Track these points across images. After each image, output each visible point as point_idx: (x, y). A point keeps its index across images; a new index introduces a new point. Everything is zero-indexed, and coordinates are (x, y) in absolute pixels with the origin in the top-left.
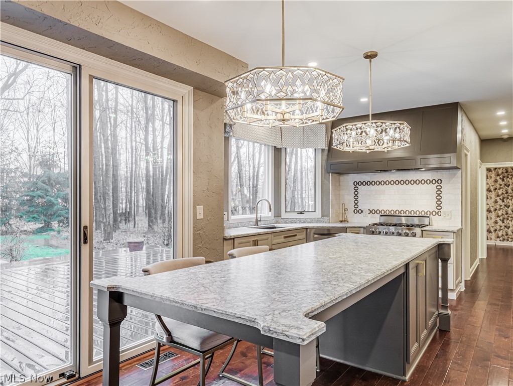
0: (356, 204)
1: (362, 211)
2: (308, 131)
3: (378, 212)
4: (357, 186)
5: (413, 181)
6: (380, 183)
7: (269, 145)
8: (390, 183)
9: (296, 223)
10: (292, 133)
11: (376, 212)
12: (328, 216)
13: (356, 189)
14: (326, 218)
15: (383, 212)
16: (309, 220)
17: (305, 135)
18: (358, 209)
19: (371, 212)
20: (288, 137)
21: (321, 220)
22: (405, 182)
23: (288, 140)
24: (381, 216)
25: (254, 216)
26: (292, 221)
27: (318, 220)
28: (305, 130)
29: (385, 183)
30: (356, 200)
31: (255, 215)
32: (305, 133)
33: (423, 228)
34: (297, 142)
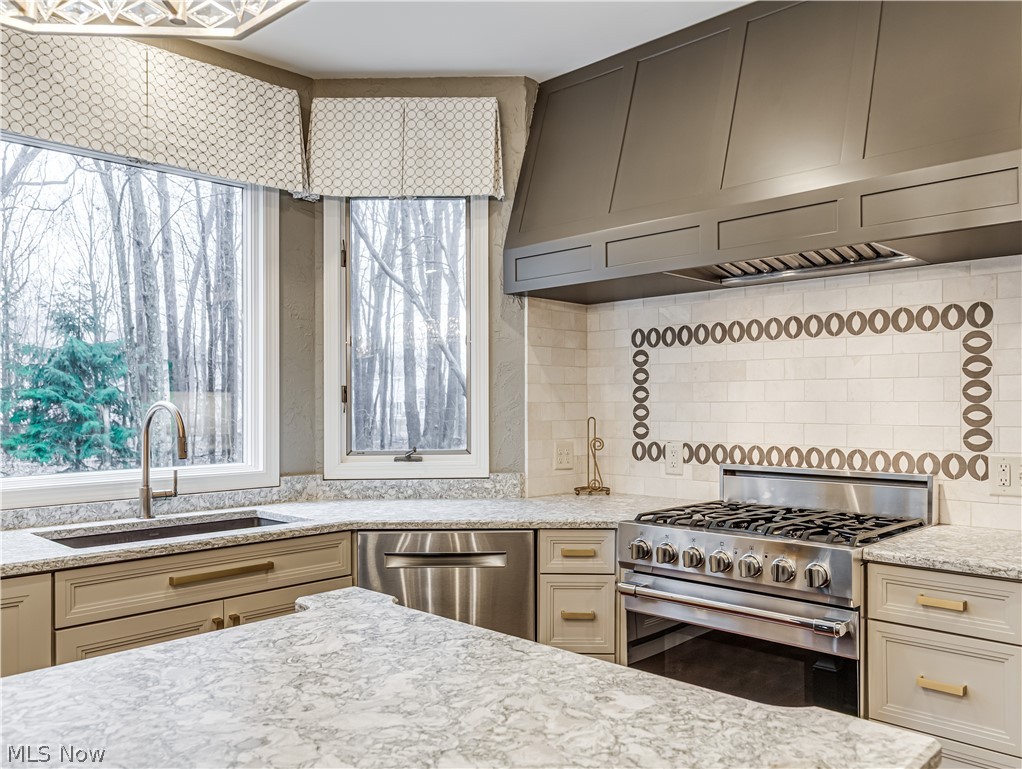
0: (641, 421)
1: (662, 452)
2: (421, 124)
3: (720, 455)
4: (645, 347)
5: (861, 315)
6: (727, 332)
7: (255, 188)
8: (764, 329)
9: (381, 497)
10: (358, 136)
11: (711, 454)
12: (516, 468)
13: (641, 358)
14: (508, 481)
15: (737, 456)
16: (435, 487)
17: (411, 143)
18: (646, 442)
19: (694, 453)
20: (338, 154)
21: (488, 485)
22: (824, 325)
23: (338, 164)
24: (726, 472)
25: (135, 474)
26: (369, 491)
27: (471, 488)
28: (411, 124)
29: (745, 331)
30: (641, 403)
31: (140, 470)
32: (411, 134)
33: (867, 549)
34: (376, 173)
